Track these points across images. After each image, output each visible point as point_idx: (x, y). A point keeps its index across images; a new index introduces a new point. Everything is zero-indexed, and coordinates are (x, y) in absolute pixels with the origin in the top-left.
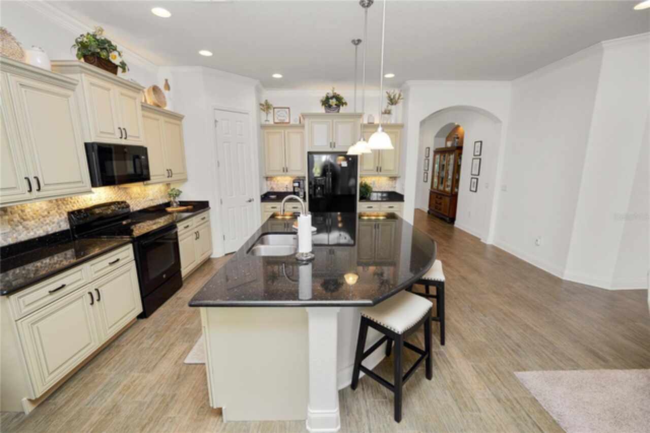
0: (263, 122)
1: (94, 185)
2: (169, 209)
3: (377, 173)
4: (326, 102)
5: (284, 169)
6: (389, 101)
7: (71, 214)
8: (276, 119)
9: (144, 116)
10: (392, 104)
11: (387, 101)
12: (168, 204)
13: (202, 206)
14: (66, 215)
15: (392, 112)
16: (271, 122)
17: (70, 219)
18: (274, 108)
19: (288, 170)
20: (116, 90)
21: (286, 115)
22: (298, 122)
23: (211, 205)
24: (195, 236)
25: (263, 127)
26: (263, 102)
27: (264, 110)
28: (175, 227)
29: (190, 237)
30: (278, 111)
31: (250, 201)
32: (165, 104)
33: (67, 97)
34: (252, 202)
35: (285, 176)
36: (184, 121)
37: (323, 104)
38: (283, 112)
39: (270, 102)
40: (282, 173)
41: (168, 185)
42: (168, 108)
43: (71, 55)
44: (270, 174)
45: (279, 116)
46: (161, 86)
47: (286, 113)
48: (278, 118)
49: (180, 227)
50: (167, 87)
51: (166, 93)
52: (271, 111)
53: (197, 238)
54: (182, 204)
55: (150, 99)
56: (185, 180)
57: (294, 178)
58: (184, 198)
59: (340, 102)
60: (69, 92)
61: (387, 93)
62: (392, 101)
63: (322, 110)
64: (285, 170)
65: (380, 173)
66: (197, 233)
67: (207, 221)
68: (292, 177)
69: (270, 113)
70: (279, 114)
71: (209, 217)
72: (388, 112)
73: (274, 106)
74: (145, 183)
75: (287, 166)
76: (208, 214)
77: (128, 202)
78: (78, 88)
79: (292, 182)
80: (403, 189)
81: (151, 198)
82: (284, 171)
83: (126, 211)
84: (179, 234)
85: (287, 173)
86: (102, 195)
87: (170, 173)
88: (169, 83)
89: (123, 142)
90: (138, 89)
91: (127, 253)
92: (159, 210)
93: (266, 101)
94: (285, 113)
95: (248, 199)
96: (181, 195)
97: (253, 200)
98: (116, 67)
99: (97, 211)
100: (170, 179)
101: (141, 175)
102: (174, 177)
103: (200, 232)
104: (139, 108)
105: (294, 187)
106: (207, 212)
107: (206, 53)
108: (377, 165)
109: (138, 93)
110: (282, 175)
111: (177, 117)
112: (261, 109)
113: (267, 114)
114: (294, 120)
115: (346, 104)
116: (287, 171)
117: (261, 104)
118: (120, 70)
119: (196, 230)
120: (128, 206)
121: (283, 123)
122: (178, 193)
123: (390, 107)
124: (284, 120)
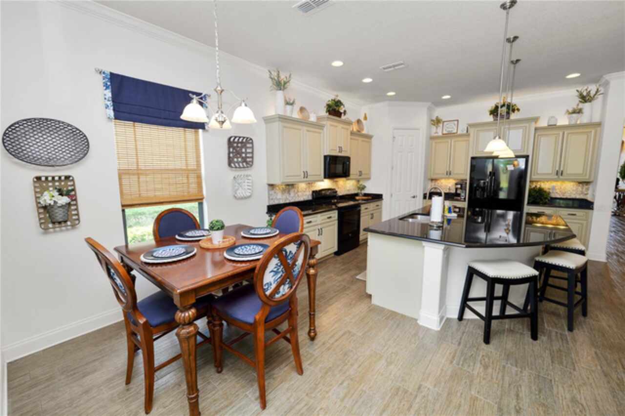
0: (433, 135)
1: (325, 177)
2: (357, 198)
3: (556, 177)
4: (494, 112)
5: (447, 172)
6: (581, 100)
7: (313, 192)
8: (444, 130)
9: (351, 139)
10: (586, 101)
11: (578, 100)
12: (357, 195)
13: (378, 197)
14: (311, 192)
15: (584, 111)
16: (440, 134)
17: (313, 195)
18: (444, 122)
19: (452, 173)
20: (340, 126)
21: (454, 127)
22: (465, 132)
23: (384, 197)
24: (370, 216)
25: (432, 138)
26: (434, 118)
27: (434, 125)
28: (360, 206)
29: (367, 216)
30: (447, 124)
31: (414, 197)
32: (363, 130)
33: (320, 133)
34: (416, 198)
35: (449, 178)
36: (373, 139)
37: (490, 114)
38: (452, 124)
39: (440, 117)
40: (445, 176)
41: (358, 181)
42: (364, 132)
43: (323, 113)
44: (434, 177)
45: (447, 128)
46: (362, 119)
47: (455, 125)
48: (446, 130)
49: (363, 207)
50: (365, 118)
51: (364, 122)
52: (441, 125)
53: (372, 218)
54: (365, 195)
55: (355, 128)
56: (369, 179)
57: (457, 181)
58: (367, 191)
59: (511, 108)
60: (321, 131)
61: (578, 91)
62: (585, 98)
63: (491, 119)
64: (449, 173)
65: (561, 177)
66: (372, 214)
67: (379, 209)
68: (455, 179)
69: (439, 126)
70: (447, 126)
71: (381, 205)
72: (579, 111)
73: (444, 120)
74: (347, 178)
75: (451, 170)
76: (381, 203)
77: (337, 189)
78: (325, 129)
79: (454, 185)
80: (594, 196)
81: (348, 189)
82: (447, 174)
83: (335, 194)
84: (362, 212)
85: (451, 176)
86: (325, 184)
87: (361, 173)
88: (367, 116)
89: (340, 154)
90: (349, 123)
91: (335, 214)
92: (352, 197)
93: (437, 117)
94: (453, 125)
95: (412, 195)
96: (366, 189)
97: (417, 197)
98: (341, 113)
99: (323, 192)
100: (360, 177)
101: (346, 174)
102: (363, 176)
103: (374, 215)
104: (349, 134)
105: (456, 189)
106: (380, 202)
107: (391, 94)
108: (557, 169)
109: (350, 126)
110: (445, 178)
111: (369, 137)
112: (432, 124)
113: (437, 128)
114: (462, 130)
115: (518, 110)
116: (450, 174)
117: (432, 120)
118: (343, 115)
119: (372, 212)
120: (336, 192)
121: (451, 134)
122: (364, 188)
123: (581, 106)
124: (452, 131)
